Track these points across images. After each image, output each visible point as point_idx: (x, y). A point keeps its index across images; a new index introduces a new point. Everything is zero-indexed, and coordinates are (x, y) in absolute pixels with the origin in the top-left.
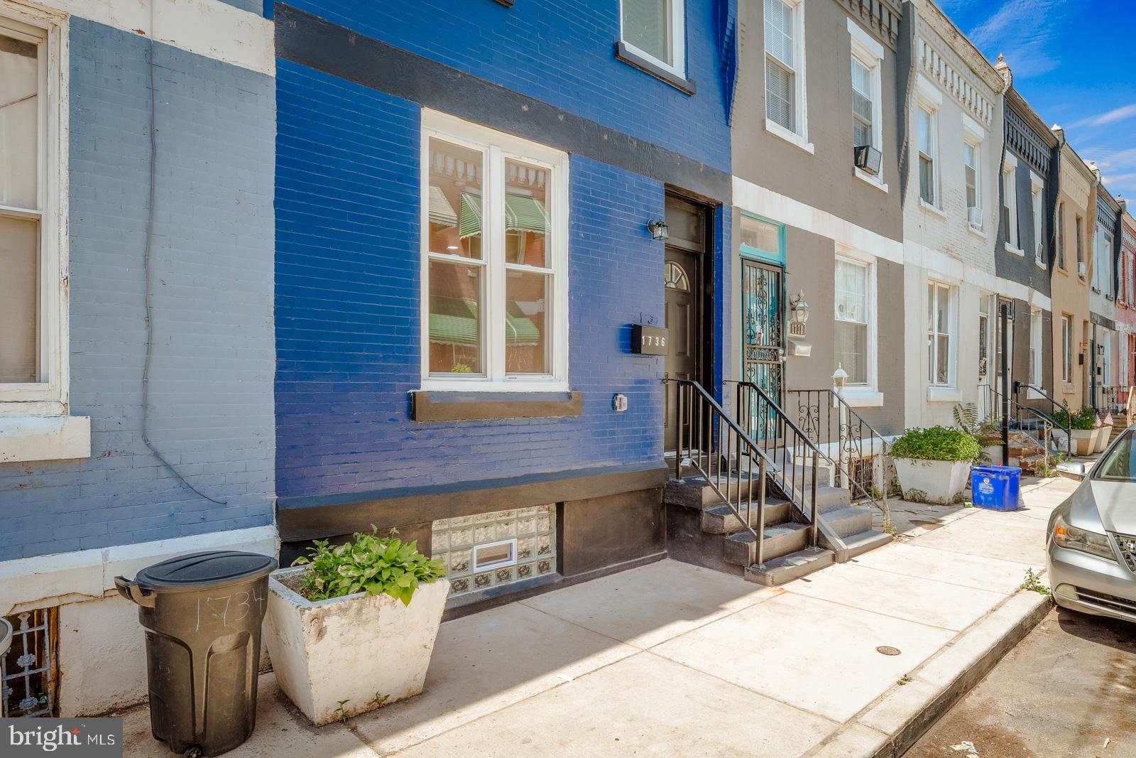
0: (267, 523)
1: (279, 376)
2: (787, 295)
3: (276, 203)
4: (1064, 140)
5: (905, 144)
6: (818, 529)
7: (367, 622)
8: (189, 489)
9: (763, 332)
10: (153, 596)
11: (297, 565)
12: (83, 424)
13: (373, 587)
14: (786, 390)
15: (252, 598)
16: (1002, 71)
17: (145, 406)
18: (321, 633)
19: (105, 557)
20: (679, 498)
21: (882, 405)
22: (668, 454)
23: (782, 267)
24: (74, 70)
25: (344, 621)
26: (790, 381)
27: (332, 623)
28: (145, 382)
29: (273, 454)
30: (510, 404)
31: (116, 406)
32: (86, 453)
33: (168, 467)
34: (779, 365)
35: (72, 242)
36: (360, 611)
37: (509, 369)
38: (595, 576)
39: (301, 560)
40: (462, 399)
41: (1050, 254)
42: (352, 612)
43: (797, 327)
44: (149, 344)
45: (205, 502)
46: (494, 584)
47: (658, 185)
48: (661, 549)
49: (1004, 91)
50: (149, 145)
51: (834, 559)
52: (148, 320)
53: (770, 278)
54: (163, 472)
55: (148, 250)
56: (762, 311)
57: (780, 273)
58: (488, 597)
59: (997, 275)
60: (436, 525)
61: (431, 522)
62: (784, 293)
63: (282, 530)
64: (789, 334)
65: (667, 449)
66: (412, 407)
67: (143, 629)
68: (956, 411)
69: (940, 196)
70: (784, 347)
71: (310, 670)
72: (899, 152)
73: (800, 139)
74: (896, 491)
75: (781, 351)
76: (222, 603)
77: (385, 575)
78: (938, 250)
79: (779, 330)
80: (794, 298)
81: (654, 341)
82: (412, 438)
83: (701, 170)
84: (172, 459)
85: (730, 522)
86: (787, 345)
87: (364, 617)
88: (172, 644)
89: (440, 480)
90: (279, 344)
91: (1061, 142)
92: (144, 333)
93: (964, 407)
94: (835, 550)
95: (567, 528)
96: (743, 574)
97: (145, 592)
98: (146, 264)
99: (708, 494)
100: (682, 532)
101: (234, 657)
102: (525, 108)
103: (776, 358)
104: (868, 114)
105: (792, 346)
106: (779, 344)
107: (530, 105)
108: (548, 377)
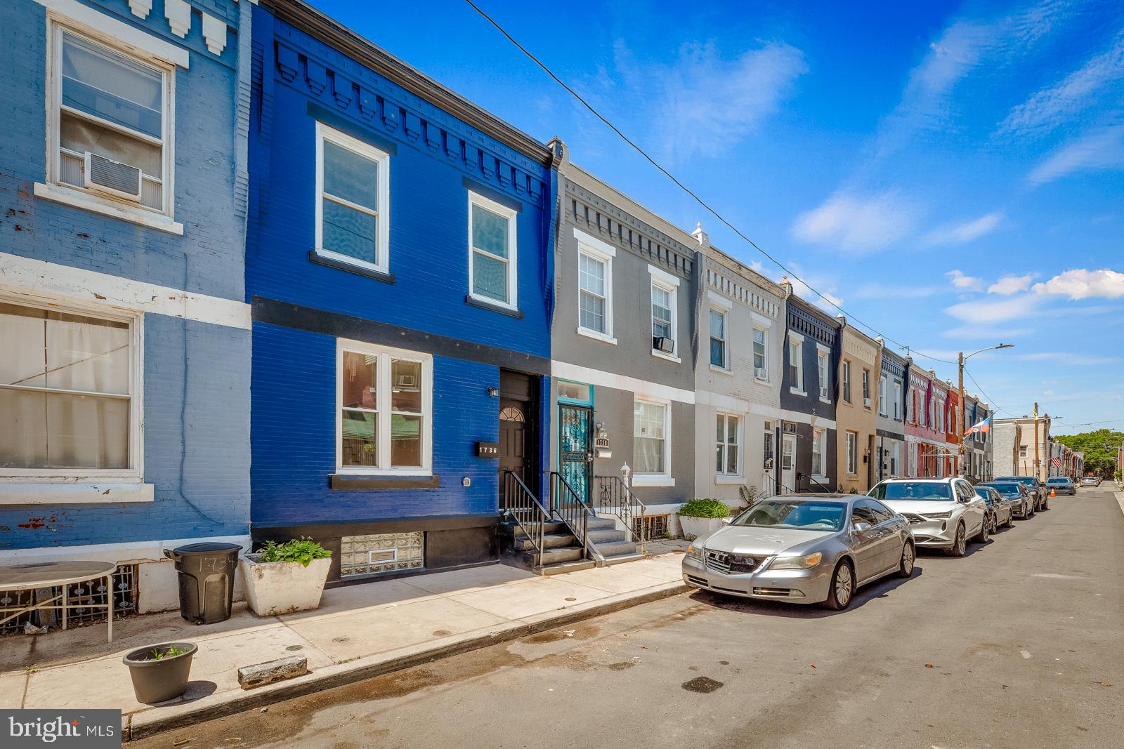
0: (246, 533)
1: (252, 467)
2: (595, 424)
3: (252, 388)
4: (845, 324)
5: (695, 334)
6: (587, 549)
7: (285, 574)
8: (204, 517)
9: (576, 446)
10: (180, 557)
11: (259, 552)
12: (151, 486)
13: (290, 559)
14: (594, 476)
15: (227, 560)
16: (785, 286)
17: (181, 479)
18: (261, 576)
19: (161, 544)
20: (504, 532)
21: (674, 485)
22: (500, 510)
23: (592, 408)
24: (146, 335)
25: (273, 572)
26: (596, 471)
27: (266, 572)
28: (181, 470)
29: (250, 502)
30: (391, 482)
31: (167, 480)
32: (152, 499)
33: (194, 507)
34: (589, 463)
35: (145, 410)
36: (281, 568)
37: (393, 464)
38: (448, 570)
39: (261, 550)
40: (361, 479)
41: (834, 394)
42: (277, 568)
43: (601, 441)
44: (184, 453)
45: (212, 523)
46: (383, 571)
47: (496, 368)
48: (496, 558)
49: (786, 298)
50: (184, 365)
51: (595, 565)
52: (183, 442)
53: (582, 415)
54: (191, 509)
55: (183, 412)
56: (576, 433)
57: (590, 411)
58: (377, 576)
59: (782, 407)
60: (344, 539)
61: (341, 538)
62: (593, 422)
63: (253, 537)
64: (595, 445)
65: (500, 507)
66: (330, 482)
67: (177, 571)
68: (741, 491)
69: (730, 363)
70: (592, 453)
71: (256, 591)
72: (691, 339)
73: (609, 337)
74: (681, 536)
75: (590, 455)
76: (213, 561)
77: (296, 555)
78: (726, 395)
79: (589, 443)
80: (599, 426)
81: (488, 450)
82: (331, 497)
83: (528, 358)
84: (196, 504)
85: (527, 544)
86: (594, 451)
87: (283, 571)
88: (189, 577)
89: (347, 517)
90: (252, 453)
91: (843, 325)
92: (181, 448)
93: (748, 488)
94: (595, 560)
95: (429, 545)
96: (532, 571)
97: (176, 555)
98: (182, 417)
99: (517, 530)
100: (507, 550)
101: (219, 585)
102: (403, 334)
103: (586, 459)
104: (668, 318)
105: (598, 452)
106: (588, 451)
107: (406, 332)
108: (419, 468)
